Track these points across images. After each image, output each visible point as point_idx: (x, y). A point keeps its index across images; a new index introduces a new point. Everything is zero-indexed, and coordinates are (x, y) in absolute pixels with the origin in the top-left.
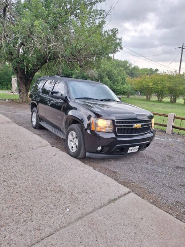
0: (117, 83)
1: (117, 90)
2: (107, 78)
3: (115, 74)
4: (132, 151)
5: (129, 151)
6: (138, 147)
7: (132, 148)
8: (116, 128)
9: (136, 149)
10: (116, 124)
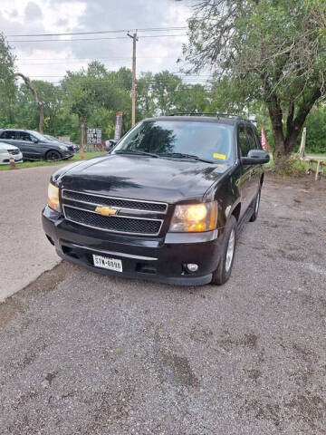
4: (106, 266)
5: (98, 262)
6: (119, 262)
7: (101, 258)
8: (63, 205)
9: (117, 266)
10: (62, 197)
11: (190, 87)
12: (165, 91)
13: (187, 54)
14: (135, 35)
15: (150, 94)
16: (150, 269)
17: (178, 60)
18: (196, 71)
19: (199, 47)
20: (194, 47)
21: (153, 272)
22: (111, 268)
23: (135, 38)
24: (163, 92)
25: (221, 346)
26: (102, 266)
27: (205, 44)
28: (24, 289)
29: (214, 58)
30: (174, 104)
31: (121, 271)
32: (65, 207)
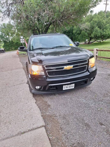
0: (106, 30)
1: (106, 35)
2: (97, 28)
3: (103, 23)
4: (68, 88)
5: (65, 88)
6: (74, 85)
7: (66, 86)
8: (47, 71)
9: (72, 86)
10: (46, 68)
19: (1, 11)
31: (74, 88)
32: (48, 72)
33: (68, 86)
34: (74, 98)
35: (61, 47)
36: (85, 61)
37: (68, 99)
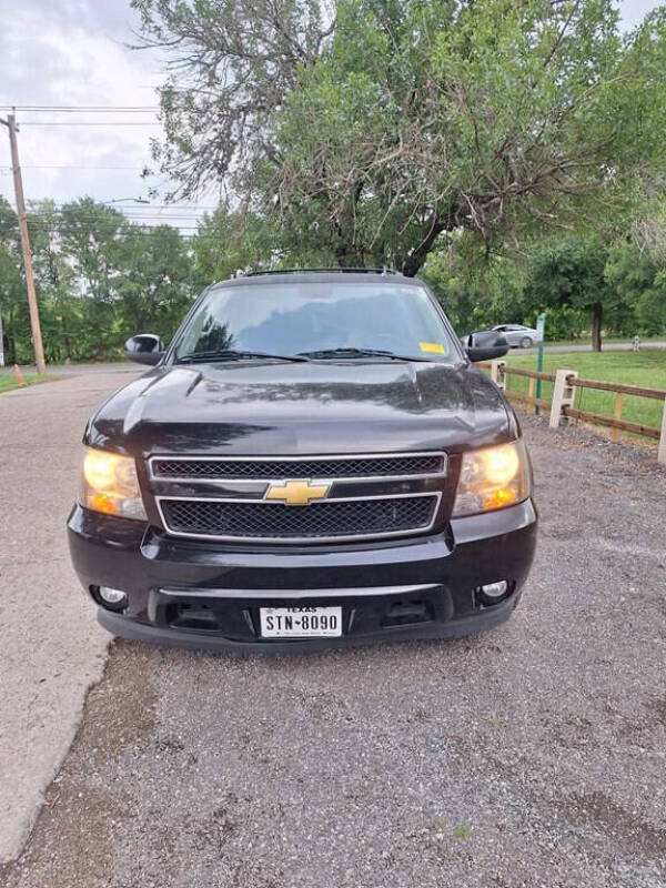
4: (297, 631)
5: (273, 624)
6: (337, 612)
7: (283, 612)
8: (158, 498)
9: (329, 623)
10: (154, 478)
11: (147, 231)
12: (92, 239)
13: (163, 159)
14: (12, 118)
15: (55, 248)
16: (407, 612)
17: (145, 172)
18: (186, 194)
19: (186, 147)
20: (175, 147)
21: (417, 618)
22: (310, 633)
23: (10, 123)
24: (88, 242)
25: (630, 743)
26: (284, 633)
27: (198, 141)
28: (72, 749)
29: (222, 168)
30: (116, 267)
31: (338, 632)
32: (161, 501)
33: (297, 615)
34: (341, 704)
35: (355, 354)
36: (432, 464)
37: (299, 709)
